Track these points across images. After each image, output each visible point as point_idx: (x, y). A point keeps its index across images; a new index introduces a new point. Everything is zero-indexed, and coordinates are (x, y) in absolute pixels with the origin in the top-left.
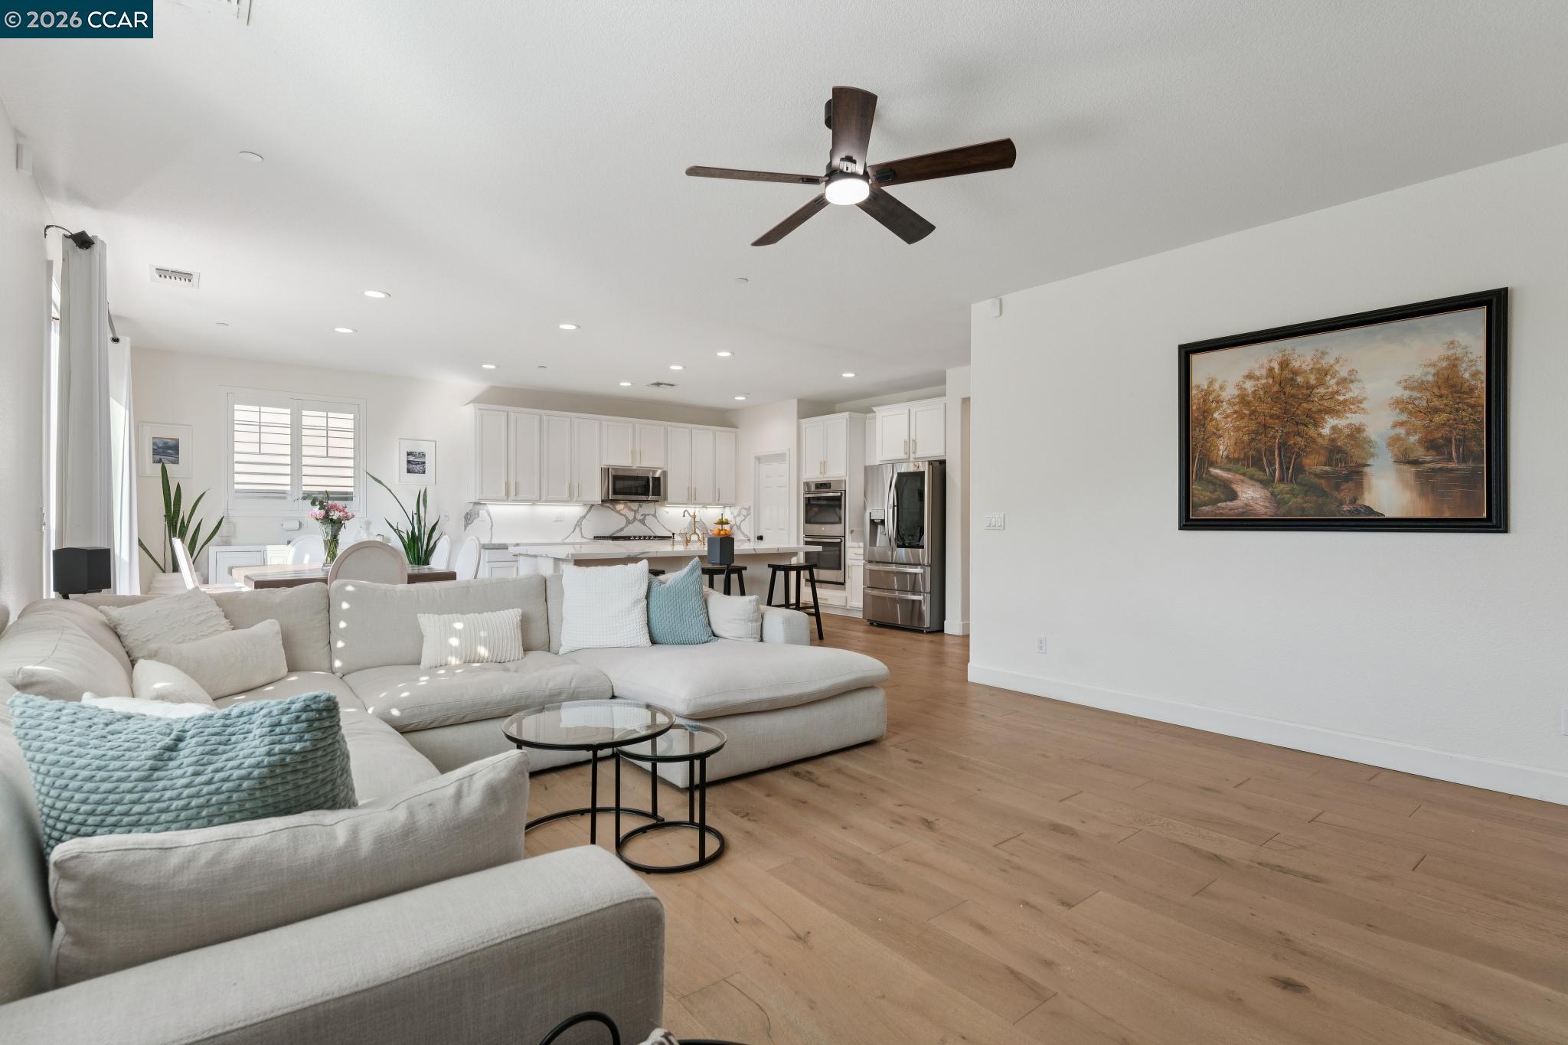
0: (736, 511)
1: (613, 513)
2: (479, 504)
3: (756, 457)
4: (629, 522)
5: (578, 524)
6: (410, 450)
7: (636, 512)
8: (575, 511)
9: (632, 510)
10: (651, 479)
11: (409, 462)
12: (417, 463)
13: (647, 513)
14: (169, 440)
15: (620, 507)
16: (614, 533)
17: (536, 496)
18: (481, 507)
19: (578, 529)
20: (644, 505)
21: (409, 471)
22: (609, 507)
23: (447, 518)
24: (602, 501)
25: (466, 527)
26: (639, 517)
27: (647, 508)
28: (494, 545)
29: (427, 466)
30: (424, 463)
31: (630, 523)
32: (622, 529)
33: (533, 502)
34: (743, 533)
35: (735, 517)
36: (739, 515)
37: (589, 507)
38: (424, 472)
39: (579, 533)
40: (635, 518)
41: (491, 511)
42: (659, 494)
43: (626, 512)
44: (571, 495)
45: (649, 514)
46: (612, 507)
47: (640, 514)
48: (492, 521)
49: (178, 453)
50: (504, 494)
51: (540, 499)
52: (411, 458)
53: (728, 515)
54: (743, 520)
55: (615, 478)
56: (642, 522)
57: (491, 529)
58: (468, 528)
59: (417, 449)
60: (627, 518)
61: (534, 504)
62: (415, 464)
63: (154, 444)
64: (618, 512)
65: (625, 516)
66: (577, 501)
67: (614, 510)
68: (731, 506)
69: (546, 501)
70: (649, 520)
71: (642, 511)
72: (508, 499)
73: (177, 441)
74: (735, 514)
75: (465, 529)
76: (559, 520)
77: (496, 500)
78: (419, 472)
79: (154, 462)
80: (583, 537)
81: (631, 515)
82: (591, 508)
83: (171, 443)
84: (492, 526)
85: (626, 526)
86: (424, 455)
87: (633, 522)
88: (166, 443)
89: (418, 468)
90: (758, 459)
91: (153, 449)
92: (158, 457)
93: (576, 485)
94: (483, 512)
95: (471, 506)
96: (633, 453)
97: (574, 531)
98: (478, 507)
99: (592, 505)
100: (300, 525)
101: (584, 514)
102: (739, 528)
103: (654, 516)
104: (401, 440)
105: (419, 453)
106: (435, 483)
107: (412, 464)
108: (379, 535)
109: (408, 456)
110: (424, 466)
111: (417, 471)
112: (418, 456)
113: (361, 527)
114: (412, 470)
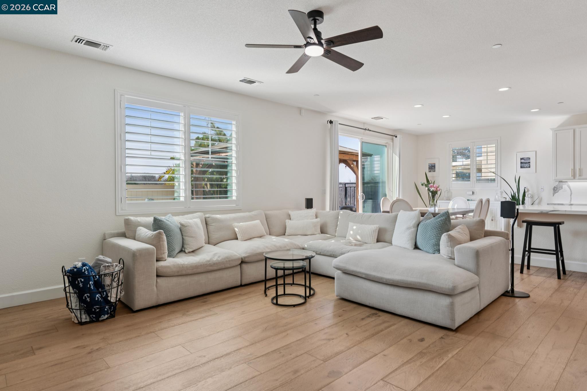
2: (562, 181)
6: (522, 157)
11: (521, 163)
12: (526, 163)
18: (563, 183)
21: (521, 167)
23: (543, 190)
25: (554, 194)
29: (531, 164)
30: (530, 162)
38: (529, 167)
41: (571, 186)
48: (571, 191)
49: (435, 168)
50: (571, 176)
52: (523, 161)
57: (571, 195)
59: (525, 156)
62: (525, 163)
63: (429, 166)
73: (435, 164)
75: (553, 196)
77: (573, 180)
78: (527, 167)
79: (430, 172)
83: (433, 165)
86: (530, 159)
89: (526, 165)
91: (429, 168)
92: (430, 170)
94: (565, 186)
95: (558, 183)
98: (561, 183)
100: (473, 193)
104: (517, 153)
105: (527, 158)
106: (536, 172)
107: (523, 164)
108: (504, 198)
109: (521, 160)
110: (529, 164)
111: (525, 167)
112: (526, 160)
113: (496, 194)
114: (523, 167)
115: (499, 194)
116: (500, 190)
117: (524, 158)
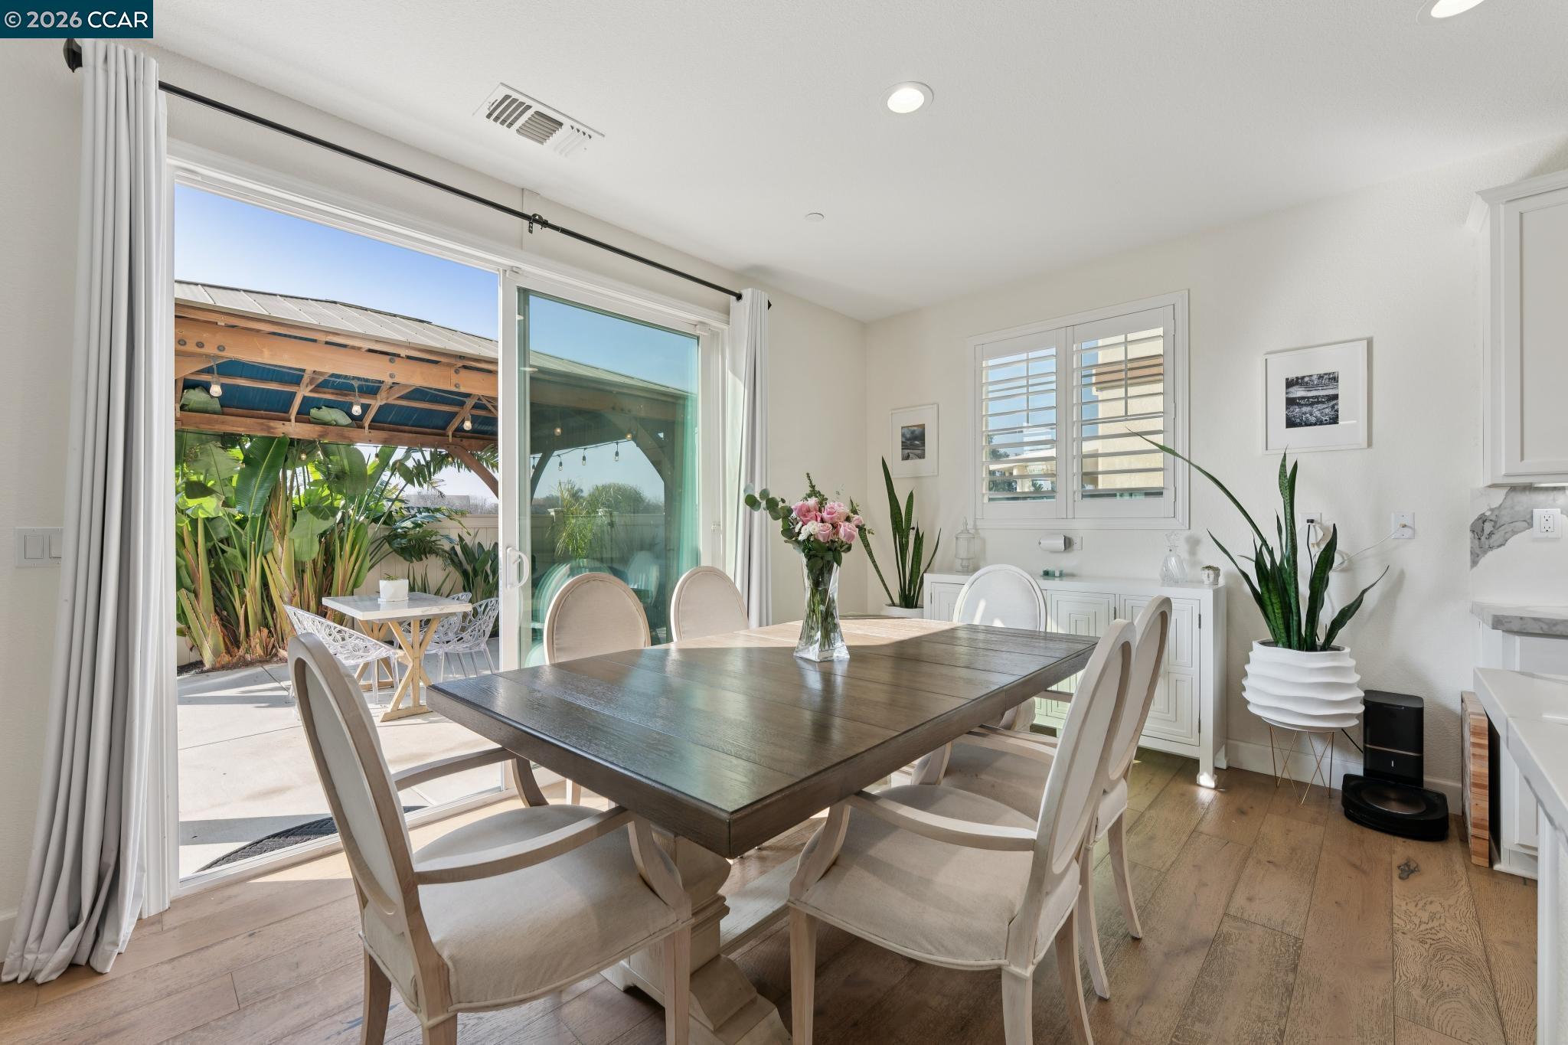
6: (1292, 375)
11: (1291, 402)
12: (1316, 401)
14: (915, 428)
21: (1291, 423)
23: (1408, 532)
25: (1475, 559)
29: (1343, 404)
30: (1335, 397)
38: (1334, 420)
49: (924, 444)
52: (1298, 392)
58: (1481, 562)
59: (1315, 366)
62: (1309, 403)
63: (903, 435)
73: (923, 427)
75: (1472, 565)
78: (1320, 423)
79: (903, 459)
83: (918, 431)
86: (1335, 380)
88: (913, 432)
91: (902, 442)
92: (905, 453)
95: (1499, 496)
100: (1068, 543)
104: (1268, 357)
105: (1320, 377)
106: (1370, 444)
107: (1299, 405)
108: (1209, 568)
109: (1290, 390)
110: (1333, 407)
111: (1313, 420)
112: (1317, 385)
113: (1171, 550)
114: (1302, 420)
115: (1183, 550)
116: (1187, 533)
117: (1306, 379)
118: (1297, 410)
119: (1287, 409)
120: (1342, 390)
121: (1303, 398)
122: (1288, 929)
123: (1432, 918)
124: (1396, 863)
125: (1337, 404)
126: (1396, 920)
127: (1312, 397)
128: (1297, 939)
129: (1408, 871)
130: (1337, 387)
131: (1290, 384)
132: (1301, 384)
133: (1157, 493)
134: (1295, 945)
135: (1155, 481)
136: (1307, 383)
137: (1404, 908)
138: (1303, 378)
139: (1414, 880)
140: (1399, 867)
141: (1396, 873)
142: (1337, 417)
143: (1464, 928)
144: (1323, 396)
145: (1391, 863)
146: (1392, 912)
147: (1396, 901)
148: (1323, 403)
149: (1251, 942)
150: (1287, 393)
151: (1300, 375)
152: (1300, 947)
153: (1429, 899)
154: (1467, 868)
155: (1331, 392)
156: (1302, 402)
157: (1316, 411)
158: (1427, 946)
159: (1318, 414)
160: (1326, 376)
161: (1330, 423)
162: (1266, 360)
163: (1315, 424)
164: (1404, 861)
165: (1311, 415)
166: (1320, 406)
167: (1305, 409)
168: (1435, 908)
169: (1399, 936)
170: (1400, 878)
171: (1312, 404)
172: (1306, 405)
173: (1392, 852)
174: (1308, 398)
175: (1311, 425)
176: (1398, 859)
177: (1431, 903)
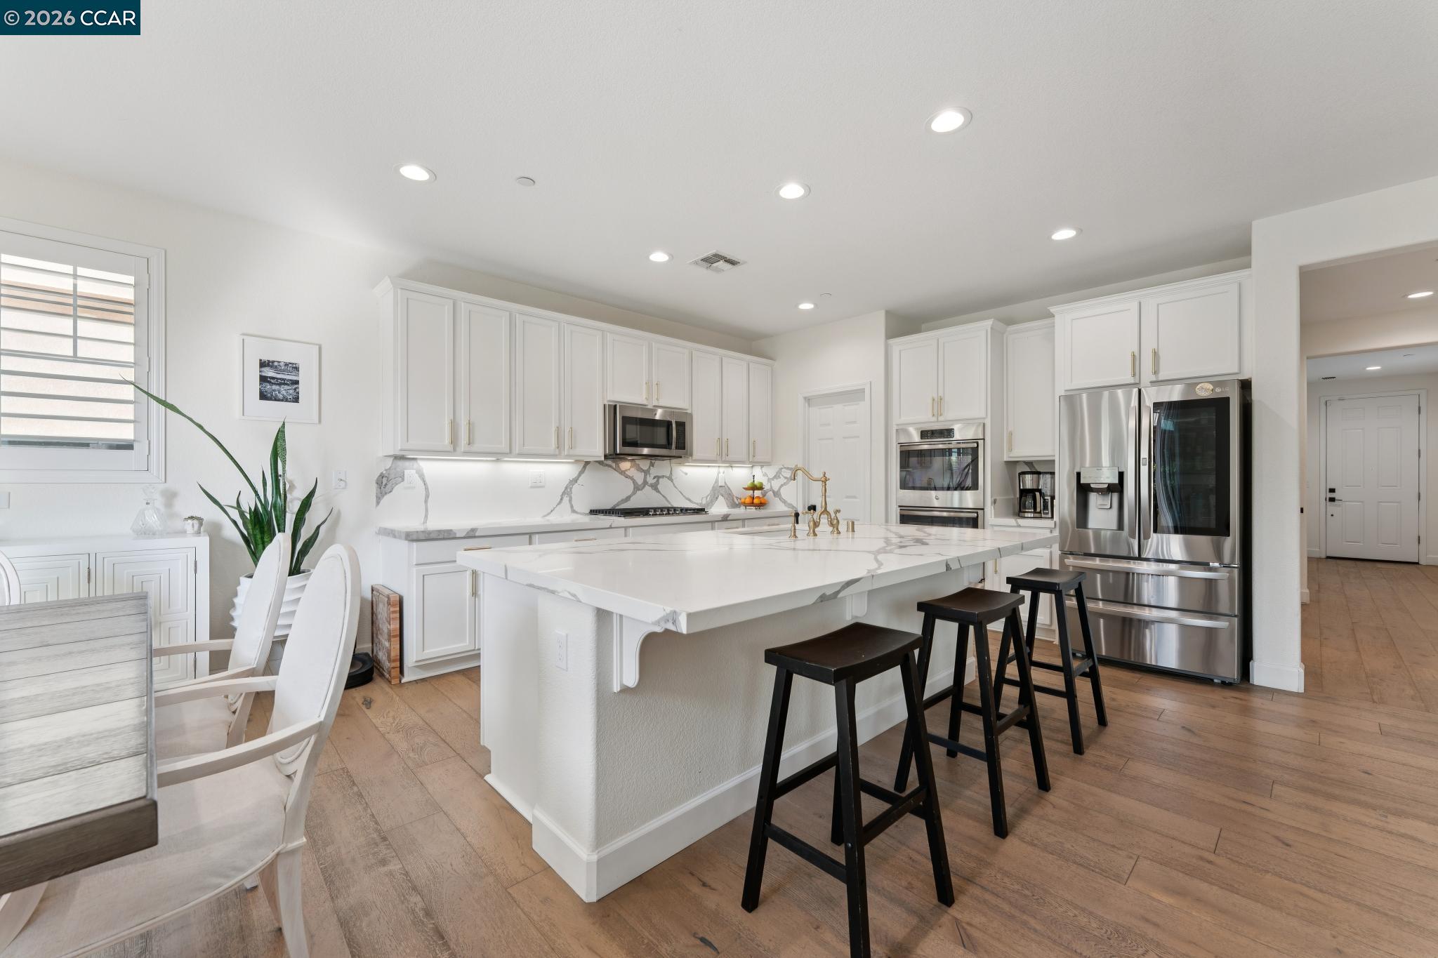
0: (771, 472)
1: (616, 474)
2: (402, 458)
3: (805, 398)
4: (637, 488)
5: (567, 492)
6: (265, 358)
7: (646, 472)
8: (562, 471)
9: (642, 471)
10: (674, 425)
11: (263, 379)
12: (282, 382)
13: (660, 475)
15: (625, 465)
16: (618, 505)
17: (504, 447)
18: (407, 463)
19: (566, 499)
20: (657, 463)
21: (263, 396)
22: (610, 466)
23: (342, 484)
24: (606, 457)
25: (378, 500)
26: (650, 480)
27: (662, 467)
28: (430, 533)
29: (302, 388)
30: (297, 382)
31: (639, 490)
32: (628, 499)
33: (498, 456)
34: (784, 502)
35: (769, 480)
36: (777, 477)
37: (583, 464)
38: (296, 400)
39: (568, 505)
40: (645, 483)
41: (425, 472)
42: (684, 448)
43: (633, 472)
44: (559, 446)
45: (663, 477)
46: (614, 465)
47: (652, 476)
48: (427, 489)
50: (447, 440)
51: (511, 452)
52: (269, 373)
53: (760, 475)
54: (785, 484)
55: (626, 420)
56: (655, 487)
57: (426, 502)
58: (382, 502)
59: (283, 355)
60: (634, 482)
61: (498, 460)
62: (278, 383)
64: (623, 473)
65: (632, 478)
66: (568, 456)
67: (617, 469)
68: (763, 464)
69: (521, 455)
70: (663, 484)
71: (654, 472)
72: (455, 450)
74: (771, 476)
75: (378, 503)
76: (538, 485)
77: (435, 453)
78: (285, 400)
80: (574, 511)
81: (639, 478)
82: (584, 467)
84: (427, 496)
85: (634, 493)
86: (297, 369)
87: (644, 487)
89: (284, 390)
90: (808, 400)
93: (567, 430)
94: (410, 472)
95: (389, 462)
96: (649, 384)
97: (560, 503)
98: (401, 463)
99: (587, 463)
101: (575, 475)
102: (777, 494)
103: (670, 478)
104: (245, 337)
105: (286, 365)
106: (320, 421)
107: (269, 382)
108: (192, 518)
109: (263, 369)
110: (295, 389)
111: (280, 396)
112: (284, 370)
113: (147, 503)
114: (272, 395)
115: (159, 502)
116: (162, 487)
117: (276, 364)
118: (269, 387)
119: (260, 384)
120: (302, 377)
121: (273, 378)
122: (334, 768)
123: (394, 718)
124: (360, 703)
125: (298, 388)
126: (381, 729)
127: (280, 379)
128: (343, 769)
129: (368, 703)
130: (298, 375)
131: (263, 364)
132: (271, 367)
133: (128, 446)
134: (344, 772)
135: (126, 433)
136: (276, 367)
137: (379, 722)
138: (273, 362)
139: (374, 706)
140: (363, 704)
141: (364, 707)
142: (298, 398)
143: (409, 715)
144: (288, 380)
145: (358, 704)
146: (376, 727)
147: (374, 721)
148: (287, 384)
149: (319, 788)
150: (260, 372)
151: (271, 359)
152: (348, 772)
153: (387, 711)
154: (391, 688)
155: (294, 378)
156: (272, 381)
157: (283, 389)
158: (401, 732)
159: (284, 392)
160: (290, 365)
161: (293, 402)
162: (243, 340)
163: (282, 400)
164: (363, 700)
165: (279, 393)
166: (286, 387)
167: (274, 387)
168: (392, 714)
169: (387, 736)
170: (368, 708)
171: (280, 384)
172: (275, 384)
173: (354, 698)
174: (277, 379)
175: (279, 400)
176: (359, 700)
177: (389, 712)
